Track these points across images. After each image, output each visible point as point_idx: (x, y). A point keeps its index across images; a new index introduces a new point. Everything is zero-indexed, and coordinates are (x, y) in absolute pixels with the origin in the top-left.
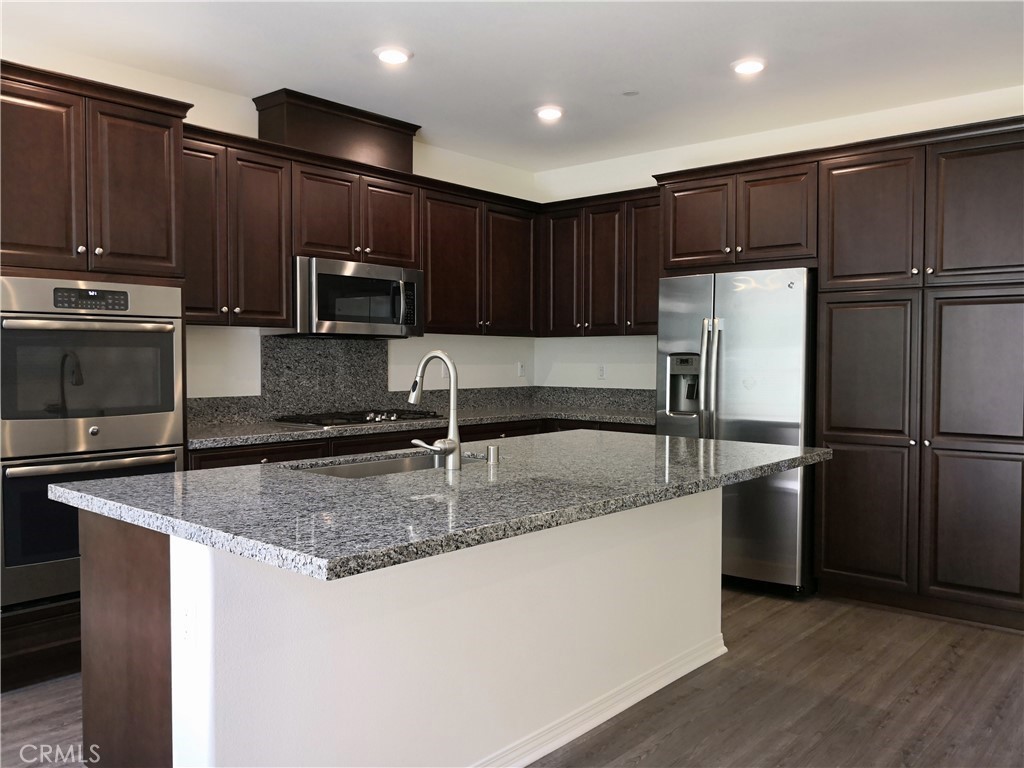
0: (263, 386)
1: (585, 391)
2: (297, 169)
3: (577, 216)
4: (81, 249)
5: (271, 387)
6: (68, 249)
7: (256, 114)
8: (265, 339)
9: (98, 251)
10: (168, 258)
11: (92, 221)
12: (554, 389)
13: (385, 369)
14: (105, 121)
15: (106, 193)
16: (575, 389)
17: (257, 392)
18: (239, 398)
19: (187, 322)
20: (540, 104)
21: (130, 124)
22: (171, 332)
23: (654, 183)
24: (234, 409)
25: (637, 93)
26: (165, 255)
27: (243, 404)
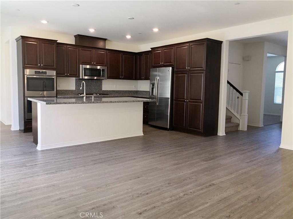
0: (76, 88)
1: (146, 91)
2: (80, 49)
3: (142, 55)
4: (39, 65)
5: (77, 88)
6: (37, 65)
7: (74, 39)
8: (76, 79)
9: (42, 65)
10: (54, 66)
11: (41, 60)
12: (141, 91)
13: (102, 86)
14: (43, 44)
15: (43, 56)
16: (144, 91)
17: (74, 89)
18: (71, 90)
19: (57, 76)
20: (126, 35)
21: (47, 44)
22: (54, 78)
23: (151, 50)
24: (70, 92)
25: (141, 33)
26: (53, 65)
27: (72, 91)
